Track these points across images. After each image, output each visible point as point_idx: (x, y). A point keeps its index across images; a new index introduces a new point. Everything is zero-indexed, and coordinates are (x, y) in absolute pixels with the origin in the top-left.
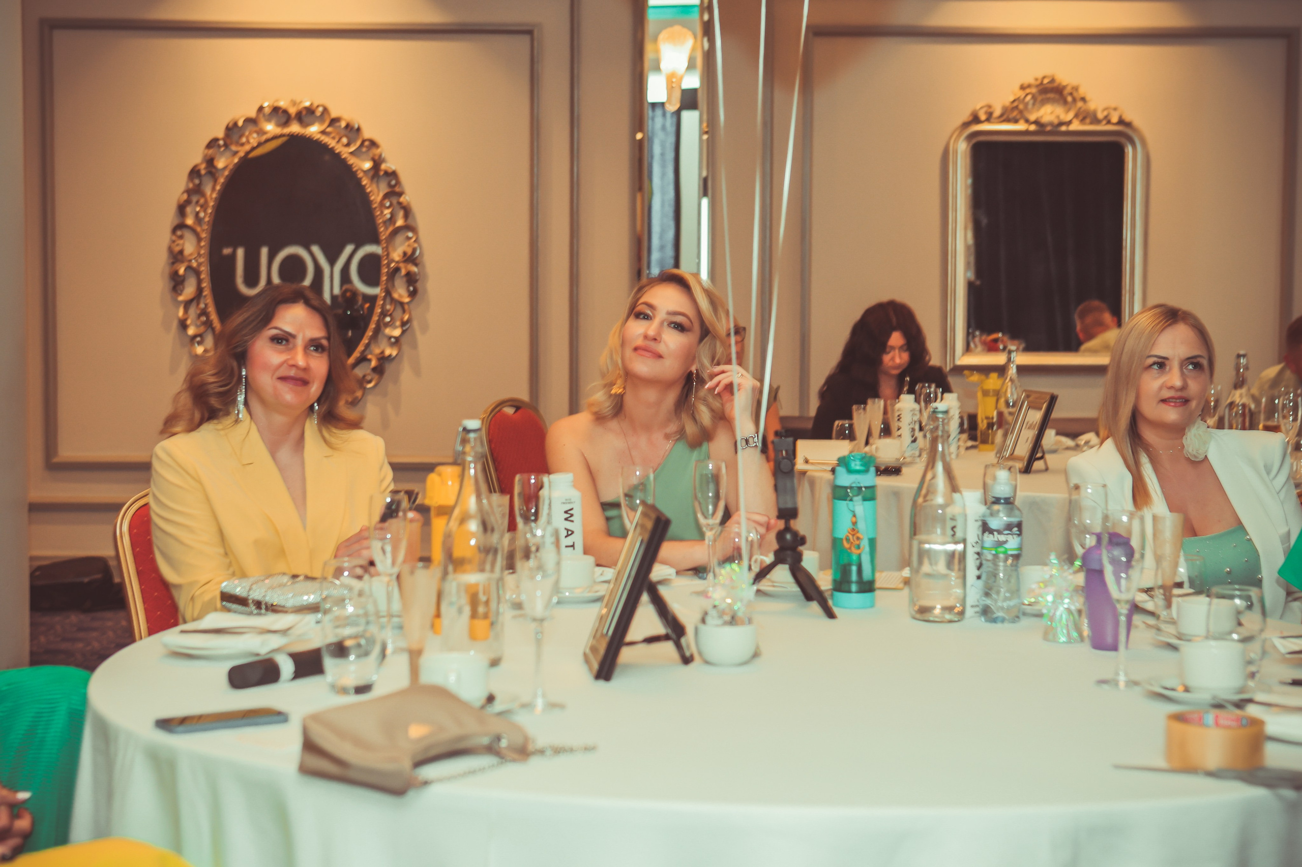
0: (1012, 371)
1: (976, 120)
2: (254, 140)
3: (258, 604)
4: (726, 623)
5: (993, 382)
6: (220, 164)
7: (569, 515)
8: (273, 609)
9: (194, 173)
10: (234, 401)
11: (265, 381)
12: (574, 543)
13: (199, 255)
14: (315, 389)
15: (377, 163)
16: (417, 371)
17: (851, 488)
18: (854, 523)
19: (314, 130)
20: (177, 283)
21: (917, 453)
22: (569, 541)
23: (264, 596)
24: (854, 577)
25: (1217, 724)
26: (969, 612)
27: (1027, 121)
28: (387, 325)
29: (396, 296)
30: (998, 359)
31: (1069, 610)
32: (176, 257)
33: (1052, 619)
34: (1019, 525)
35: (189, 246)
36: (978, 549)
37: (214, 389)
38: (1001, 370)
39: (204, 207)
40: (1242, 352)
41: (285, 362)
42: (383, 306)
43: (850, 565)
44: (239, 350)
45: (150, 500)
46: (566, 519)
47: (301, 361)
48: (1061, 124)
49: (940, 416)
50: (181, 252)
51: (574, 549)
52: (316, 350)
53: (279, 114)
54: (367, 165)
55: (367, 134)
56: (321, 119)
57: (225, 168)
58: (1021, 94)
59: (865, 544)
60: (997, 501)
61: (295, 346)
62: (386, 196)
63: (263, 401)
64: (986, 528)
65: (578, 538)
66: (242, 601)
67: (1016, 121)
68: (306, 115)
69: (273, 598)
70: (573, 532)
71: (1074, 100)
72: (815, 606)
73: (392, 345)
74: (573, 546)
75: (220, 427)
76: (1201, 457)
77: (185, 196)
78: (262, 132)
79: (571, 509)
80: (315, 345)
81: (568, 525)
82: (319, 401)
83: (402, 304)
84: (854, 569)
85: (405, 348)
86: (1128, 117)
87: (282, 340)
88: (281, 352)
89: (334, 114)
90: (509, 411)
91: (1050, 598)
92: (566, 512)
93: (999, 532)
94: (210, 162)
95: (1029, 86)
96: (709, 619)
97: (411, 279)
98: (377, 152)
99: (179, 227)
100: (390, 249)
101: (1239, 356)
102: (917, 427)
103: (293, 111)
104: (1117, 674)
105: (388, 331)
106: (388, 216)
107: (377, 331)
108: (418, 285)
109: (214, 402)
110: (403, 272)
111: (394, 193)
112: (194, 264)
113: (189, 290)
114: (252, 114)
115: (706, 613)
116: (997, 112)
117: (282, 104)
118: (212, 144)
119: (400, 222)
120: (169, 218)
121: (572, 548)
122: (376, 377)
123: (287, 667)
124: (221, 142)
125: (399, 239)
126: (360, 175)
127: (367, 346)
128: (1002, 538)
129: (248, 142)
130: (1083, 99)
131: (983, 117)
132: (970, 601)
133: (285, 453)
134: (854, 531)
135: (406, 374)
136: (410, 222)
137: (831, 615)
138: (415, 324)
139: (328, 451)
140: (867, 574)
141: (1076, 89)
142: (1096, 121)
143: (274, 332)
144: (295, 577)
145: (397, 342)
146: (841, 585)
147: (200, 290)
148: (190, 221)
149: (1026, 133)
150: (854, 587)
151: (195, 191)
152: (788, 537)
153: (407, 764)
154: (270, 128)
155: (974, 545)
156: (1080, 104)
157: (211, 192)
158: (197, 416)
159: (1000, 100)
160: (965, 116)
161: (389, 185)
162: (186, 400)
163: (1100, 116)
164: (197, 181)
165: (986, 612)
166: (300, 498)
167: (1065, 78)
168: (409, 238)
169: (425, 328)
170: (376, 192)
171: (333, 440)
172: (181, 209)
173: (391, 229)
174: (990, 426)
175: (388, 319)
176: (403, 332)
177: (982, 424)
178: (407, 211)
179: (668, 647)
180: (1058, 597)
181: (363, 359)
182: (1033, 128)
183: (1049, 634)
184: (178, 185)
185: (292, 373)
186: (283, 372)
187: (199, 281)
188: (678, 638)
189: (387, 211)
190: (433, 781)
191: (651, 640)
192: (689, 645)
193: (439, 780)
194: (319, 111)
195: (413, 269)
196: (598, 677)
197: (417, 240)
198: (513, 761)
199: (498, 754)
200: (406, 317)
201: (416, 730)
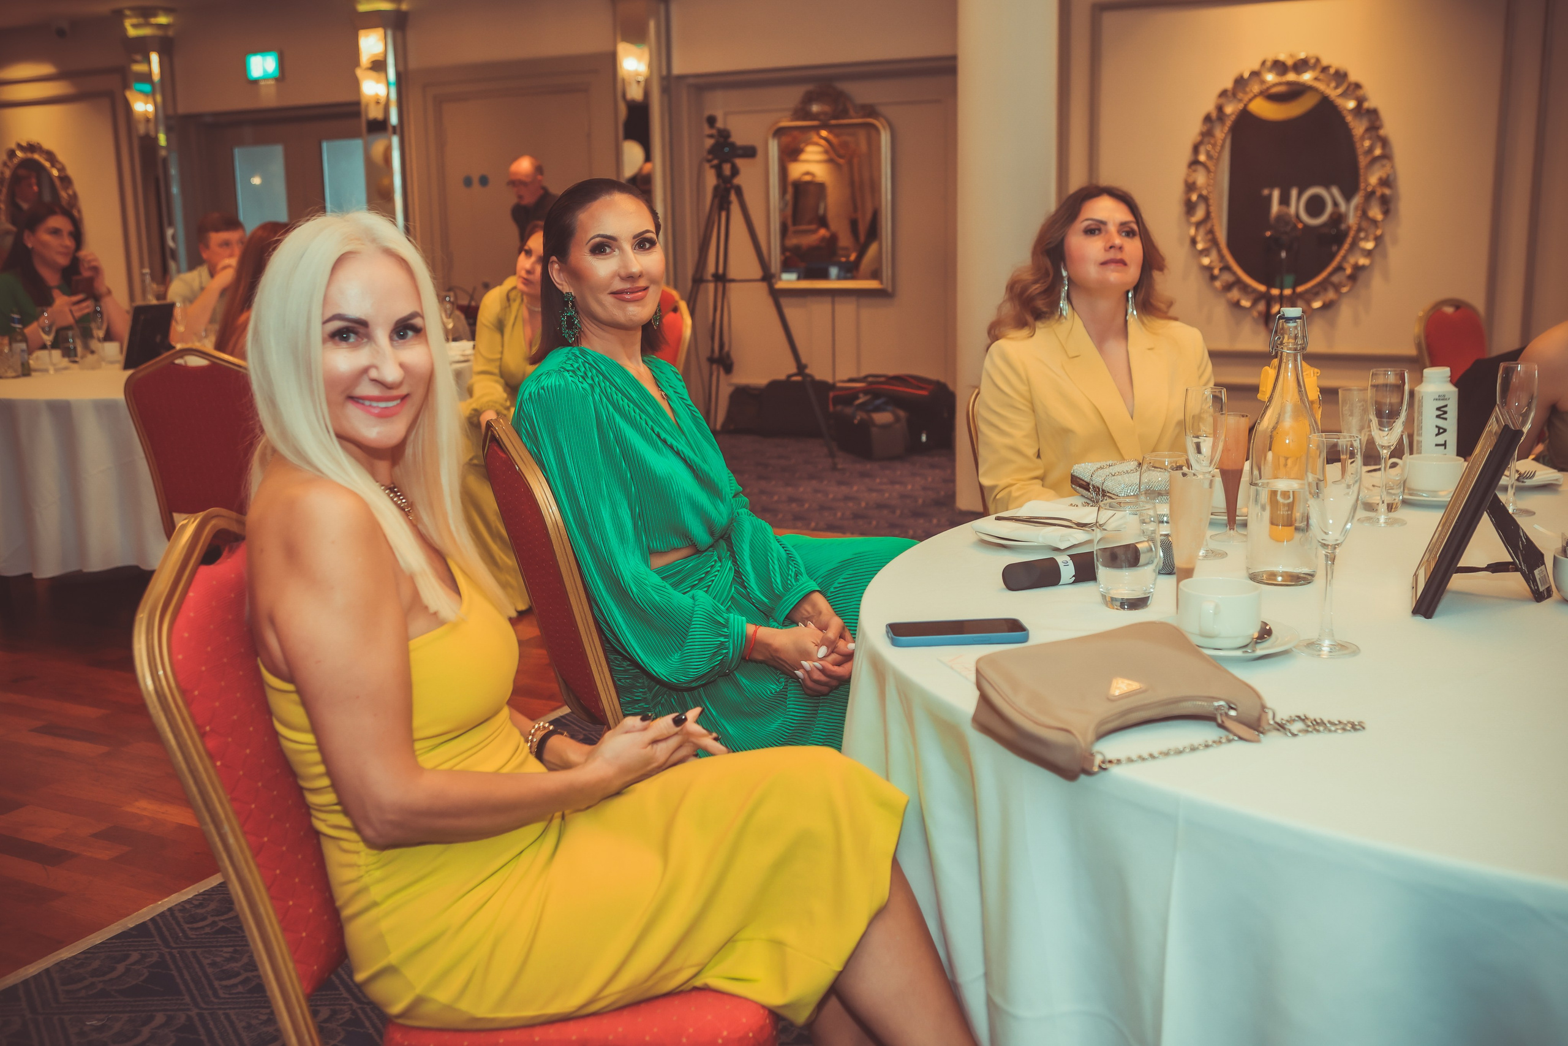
2: (1257, 88)
6: (1229, 109)
7: (1442, 413)
9: (1208, 119)
12: (1445, 441)
13: (1208, 185)
15: (1360, 101)
16: (1386, 278)
19: (1307, 77)
20: (1190, 207)
22: (1441, 439)
28: (1362, 239)
29: (1371, 215)
32: (1190, 187)
35: (1201, 178)
39: (1214, 145)
42: (1359, 224)
46: (1438, 416)
50: (1194, 183)
51: (1445, 448)
53: (1279, 67)
54: (1351, 104)
55: (1353, 77)
56: (1314, 67)
57: (1233, 114)
62: (1367, 130)
68: (1301, 65)
70: (1445, 431)
73: (1366, 257)
74: (1445, 445)
77: (1199, 139)
78: (1263, 82)
79: (1446, 406)
81: (1441, 423)
83: (1374, 222)
85: (1378, 259)
89: (1325, 62)
90: (1449, 310)
92: (1438, 409)
94: (1220, 109)
97: (1385, 201)
98: (1360, 93)
99: (1194, 163)
100: (1368, 176)
103: (1290, 62)
105: (1363, 245)
106: (1367, 148)
107: (1354, 244)
108: (1392, 206)
110: (1379, 194)
111: (1374, 127)
112: (1204, 192)
113: (1200, 214)
114: (1256, 66)
117: (1282, 57)
118: (1224, 94)
119: (1378, 152)
120: (1186, 155)
121: (1443, 447)
122: (1349, 283)
123: (1067, 570)
124: (1229, 94)
125: (1377, 166)
126: (1345, 113)
127: (1344, 258)
129: (1251, 91)
135: (1377, 282)
136: (1387, 152)
138: (1387, 239)
145: (1369, 253)
147: (1208, 215)
148: (1202, 158)
151: (1207, 134)
154: (1270, 77)
157: (1221, 134)
161: (1370, 121)
164: (1209, 126)
168: (1383, 166)
169: (1395, 241)
170: (1358, 128)
172: (1196, 149)
173: (1369, 158)
175: (1362, 235)
176: (1376, 246)
178: (1385, 142)
181: (1340, 269)
184: (1194, 129)
187: (1208, 206)
188: (1531, 570)
189: (1367, 143)
190: (1119, 762)
191: (1497, 568)
192: (1545, 579)
193: (1130, 760)
194: (1312, 61)
195: (1387, 191)
196: (1416, 612)
197: (1393, 167)
198: (1241, 738)
199: (1221, 726)
200: (1379, 232)
201: (1121, 686)
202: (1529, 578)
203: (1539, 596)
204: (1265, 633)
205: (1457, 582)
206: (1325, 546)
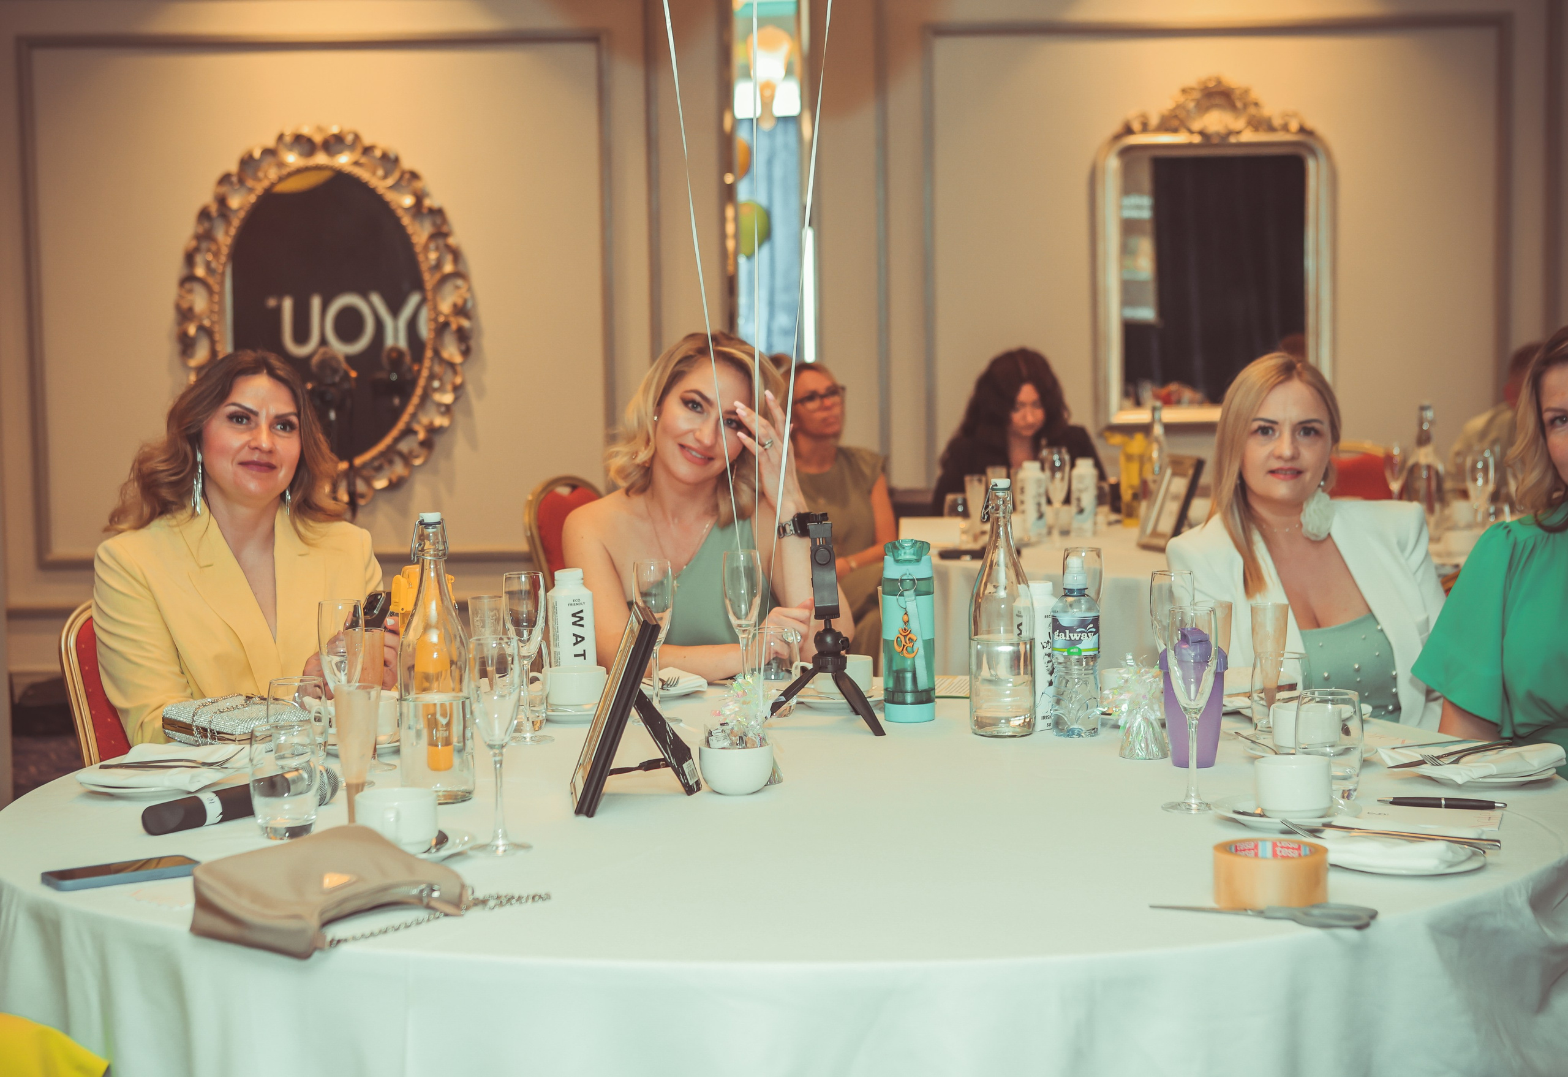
0: (1158, 430)
1: (1128, 130)
2: (273, 174)
3: (204, 731)
4: (733, 745)
5: (1137, 444)
6: (235, 202)
7: (578, 619)
8: (219, 736)
9: (204, 215)
10: (190, 492)
11: (224, 468)
12: (584, 651)
13: (212, 312)
14: (284, 475)
15: (419, 198)
16: (473, 443)
17: (902, 581)
18: (906, 623)
19: (343, 160)
20: (186, 345)
21: (1044, 531)
22: (579, 649)
23: (210, 722)
24: (909, 686)
25: (1275, 855)
26: (1041, 724)
27: (1191, 132)
28: (436, 390)
29: (445, 354)
30: (1141, 416)
31: (1146, 719)
32: (185, 314)
33: (1128, 731)
34: (1096, 621)
35: (200, 302)
36: (1048, 651)
37: (165, 478)
38: (1145, 429)
39: (216, 255)
40: (1426, 403)
41: (247, 444)
42: (431, 369)
43: (904, 671)
44: (193, 431)
45: (93, 612)
46: (574, 623)
47: (265, 441)
48: (1230, 133)
49: (1000, 494)
50: (191, 309)
51: (585, 659)
52: (284, 429)
53: (303, 142)
54: (408, 201)
55: (407, 163)
56: (352, 147)
57: (240, 209)
58: (1181, 99)
59: (919, 645)
60: (1069, 593)
61: (257, 425)
62: (433, 237)
63: (222, 491)
64: (1056, 626)
65: (589, 645)
66: (186, 728)
67: (1175, 130)
68: (334, 143)
69: (221, 724)
70: (583, 639)
71: (1245, 106)
72: (861, 721)
73: (443, 414)
74: (583, 655)
75: (173, 522)
76: (1324, 535)
77: (194, 243)
78: (281, 165)
79: (582, 611)
80: (282, 423)
81: (578, 630)
82: (292, 486)
83: (452, 365)
84: (909, 675)
85: (460, 417)
86: (1310, 124)
87: (243, 417)
88: (242, 432)
89: (367, 141)
90: (564, 491)
91: (1125, 707)
92: (574, 615)
93: (1072, 630)
94: (222, 201)
95: (1192, 89)
96: (713, 741)
97: (463, 336)
98: (418, 185)
99: (188, 279)
100: (438, 299)
101: (1423, 408)
102: (1043, 500)
103: (318, 139)
104: (1188, 796)
105: (438, 397)
106: (433, 263)
107: (425, 397)
108: (473, 343)
109: (166, 493)
110: (454, 326)
111: (440, 234)
112: (206, 323)
113: (201, 354)
114: (271, 143)
115: (710, 734)
116: (1154, 121)
117: (306, 131)
118: (225, 179)
119: (448, 268)
120: (175, 268)
121: (583, 657)
122: (424, 452)
123: (213, 807)
124: (235, 179)
125: (448, 287)
126: (400, 213)
127: (414, 416)
128: (1075, 637)
129: (266, 176)
130: (1256, 104)
131: (1136, 126)
132: (1040, 712)
133: (251, 552)
134: (906, 632)
135: (460, 448)
136: (461, 268)
137: (878, 730)
138: (470, 388)
139: (303, 548)
140: (923, 683)
141: (1246, 92)
142: (1271, 129)
143: (232, 409)
144: (249, 698)
145: (447, 410)
146: (894, 696)
148: (200, 272)
149: (1190, 145)
150: (909, 698)
151: (205, 237)
152: (829, 639)
153: (314, 922)
154: (292, 159)
155: (1045, 645)
156: (1252, 110)
157: (224, 238)
158: (146, 510)
159: (1158, 105)
160: (1116, 127)
161: (434, 224)
162: (134, 490)
163: (1277, 122)
164: (206, 225)
165: (1058, 724)
166: (269, 606)
167: (1234, 79)
168: (457, 287)
169: (481, 392)
170: (420, 233)
171: (308, 534)
172: (190, 259)
173: (437, 276)
174: (1136, 497)
175: (437, 383)
176: (456, 399)
177: (1126, 495)
178: (456, 255)
179: (666, 775)
180: (1135, 706)
181: (409, 431)
182: (1197, 139)
183: (1126, 751)
184: (186, 230)
185: (255, 457)
186: (245, 455)
187: (213, 343)
188: (680, 763)
189: (433, 256)
190: (346, 940)
191: (650, 765)
192: (693, 772)
193: (354, 939)
194: (349, 138)
195: (466, 323)
196: (579, 811)
197: (470, 289)
198: (446, 915)
199: (428, 907)
200: (458, 380)
201: (331, 880)
202: (679, 773)
203: (690, 789)
204: (442, 839)
205: (612, 783)
206: (491, 747)
